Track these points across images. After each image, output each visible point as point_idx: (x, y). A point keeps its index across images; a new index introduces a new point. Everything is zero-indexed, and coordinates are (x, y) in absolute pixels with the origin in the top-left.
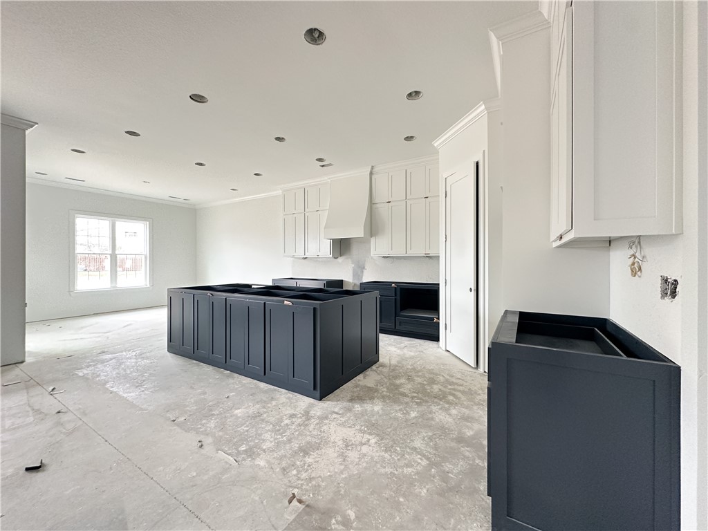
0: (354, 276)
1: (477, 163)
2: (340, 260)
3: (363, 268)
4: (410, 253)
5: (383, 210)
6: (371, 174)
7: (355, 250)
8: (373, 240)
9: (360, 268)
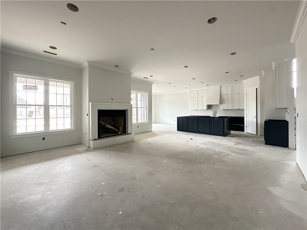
0: (213, 115)
1: (257, 88)
2: (208, 110)
3: (216, 113)
4: (233, 108)
5: (224, 97)
6: (220, 87)
7: (214, 108)
8: (221, 105)
9: (215, 113)
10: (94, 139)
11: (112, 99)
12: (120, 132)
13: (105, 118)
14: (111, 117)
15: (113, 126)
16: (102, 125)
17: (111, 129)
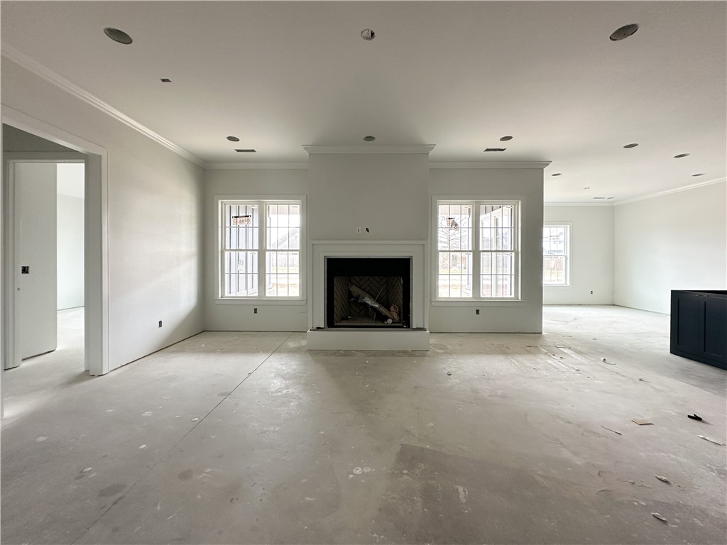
10: (315, 327)
11: (367, 229)
12: (390, 321)
13: (367, 278)
14: (382, 277)
15: (378, 302)
16: (353, 297)
17: (372, 307)
